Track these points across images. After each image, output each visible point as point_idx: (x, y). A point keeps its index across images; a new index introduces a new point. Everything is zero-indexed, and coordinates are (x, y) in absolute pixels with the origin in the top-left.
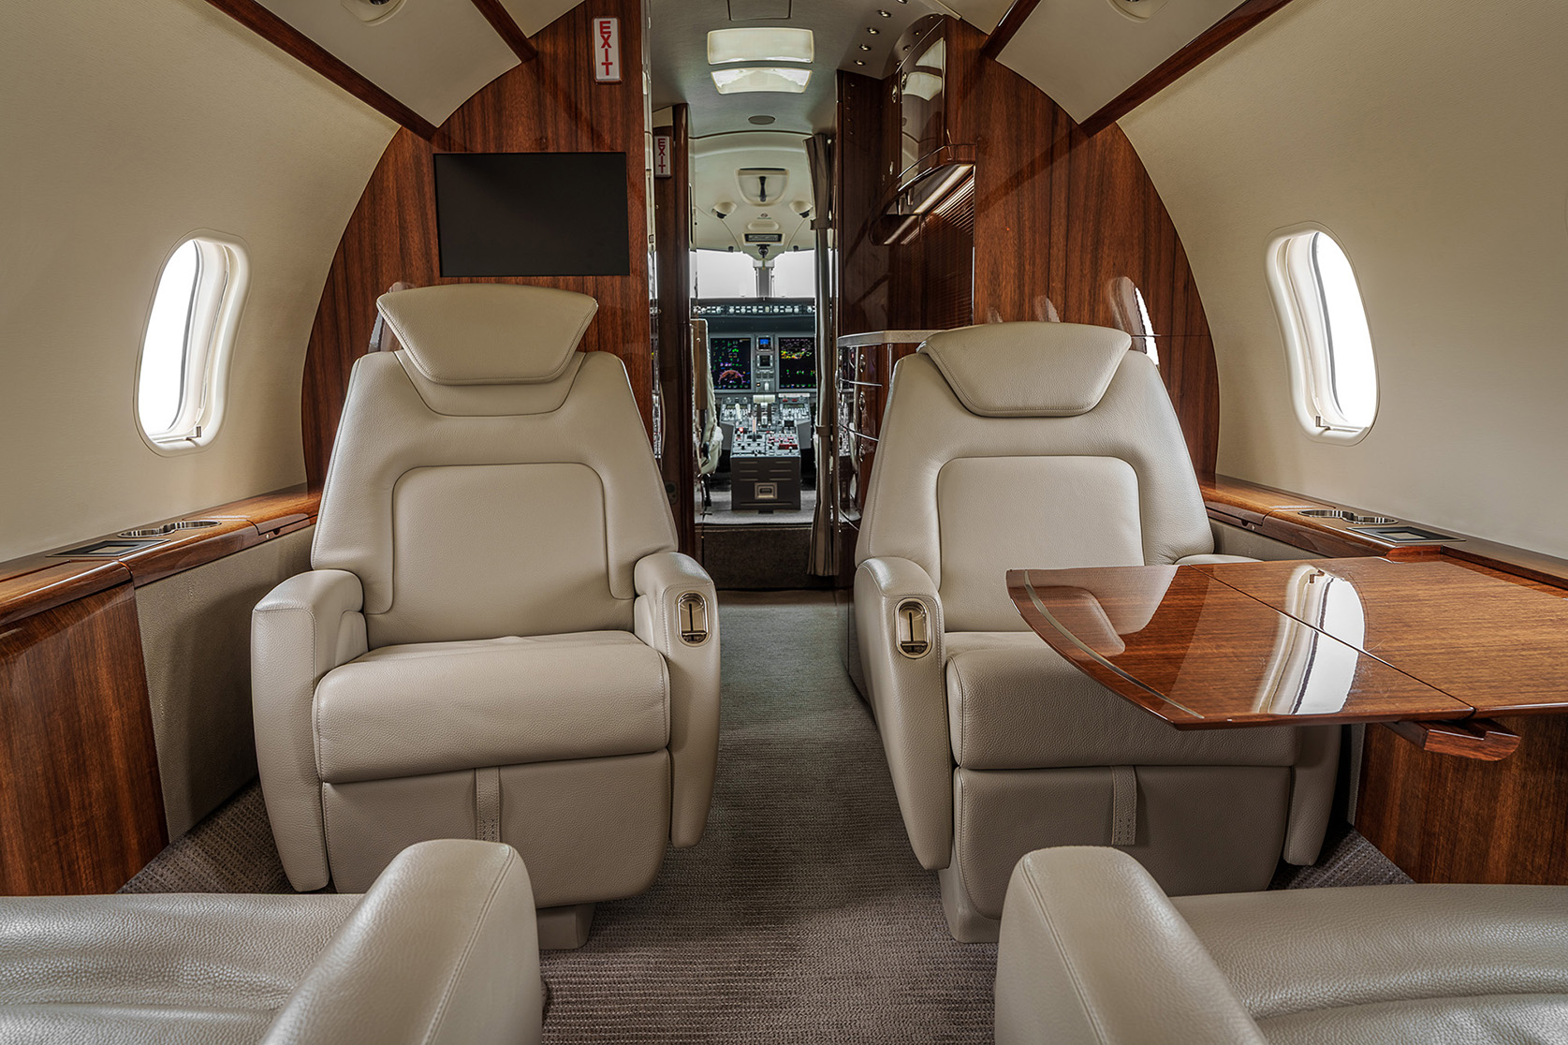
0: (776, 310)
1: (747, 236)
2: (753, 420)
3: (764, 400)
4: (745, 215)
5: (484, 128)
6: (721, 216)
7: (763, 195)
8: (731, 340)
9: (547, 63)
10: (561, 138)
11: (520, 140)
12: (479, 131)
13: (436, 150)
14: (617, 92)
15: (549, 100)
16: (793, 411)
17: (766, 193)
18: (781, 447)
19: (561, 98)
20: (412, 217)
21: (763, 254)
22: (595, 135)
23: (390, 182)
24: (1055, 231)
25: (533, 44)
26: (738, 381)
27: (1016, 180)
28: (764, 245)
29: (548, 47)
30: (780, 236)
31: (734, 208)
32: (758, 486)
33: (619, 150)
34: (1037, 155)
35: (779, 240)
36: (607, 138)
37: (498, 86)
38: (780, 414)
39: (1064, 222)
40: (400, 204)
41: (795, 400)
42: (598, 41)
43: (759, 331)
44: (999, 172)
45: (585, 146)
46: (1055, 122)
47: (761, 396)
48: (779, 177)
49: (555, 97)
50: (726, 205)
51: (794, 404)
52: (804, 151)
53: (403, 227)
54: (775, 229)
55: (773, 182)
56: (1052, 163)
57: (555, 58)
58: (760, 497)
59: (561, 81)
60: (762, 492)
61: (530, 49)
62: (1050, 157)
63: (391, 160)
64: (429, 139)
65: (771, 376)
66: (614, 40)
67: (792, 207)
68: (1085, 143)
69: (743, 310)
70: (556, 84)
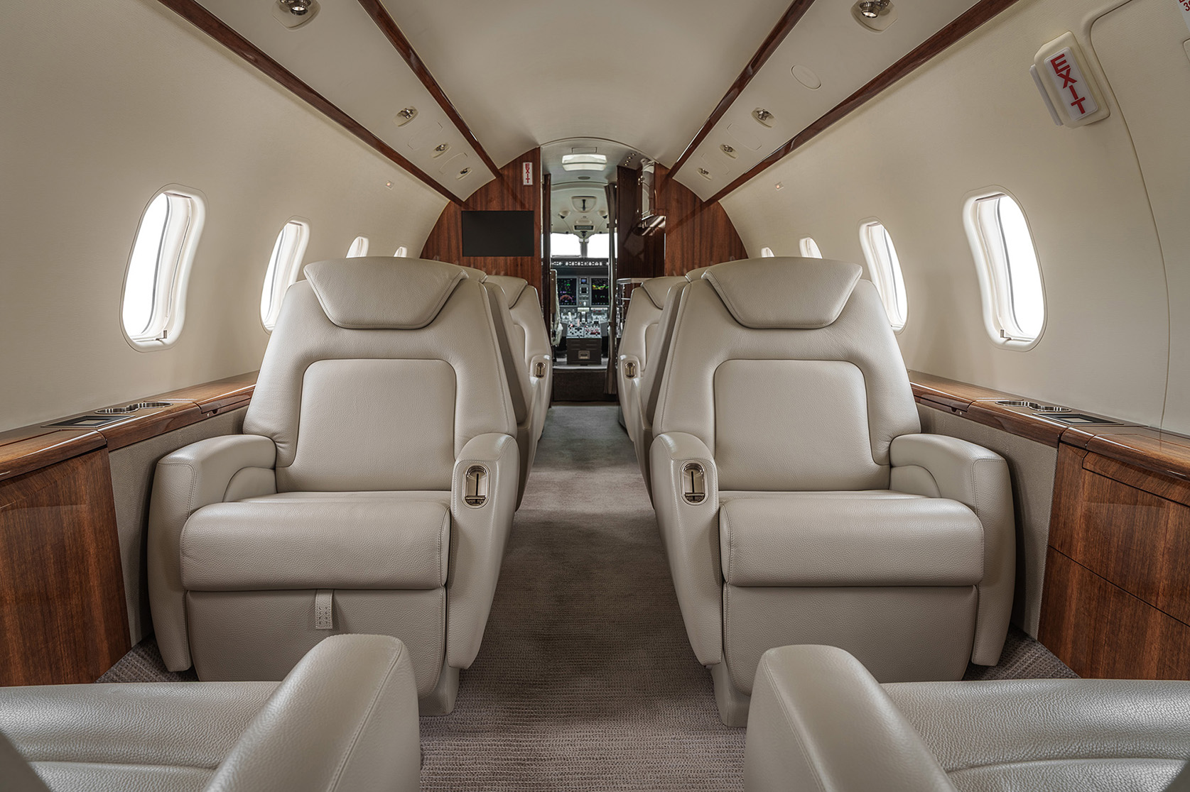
0: (590, 264)
1: (575, 227)
2: (578, 320)
3: (583, 310)
4: (575, 217)
5: (481, 201)
6: (563, 217)
7: (584, 208)
8: (566, 279)
9: (505, 178)
10: (510, 206)
11: (495, 206)
12: (479, 203)
13: (463, 210)
14: (531, 189)
15: (505, 192)
16: (599, 317)
17: (586, 206)
18: (592, 334)
19: (510, 191)
20: (453, 234)
21: (584, 235)
22: (522, 205)
23: (445, 222)
24: (696, 241)
25: (500, 171)
26: (570, 301)
27: (680, 223)
28: (584, 232)
29: (506, 173)
30: (592, 227)
31: (569, 213)
32: (580, 352)
33: (531, 210)
34: (689, 213)
35: (592, 229)
36: (527, 205)
37: (486, 187)
38: (592, 318)
39: (699, 238)
40: (448, 229)
41: (600, 311)
42: (525, 171)
43: (581, 275)
44: (675, 220)
45: (519, 209)
46: (695, 201)
47: (582, 309)
48: (592, 200)
49: (508, 191)
50: (566, 212)
51: (599, 313)
52: (603, 190)
53: (449, 238)
54: (590, 223)
55: (589, 203)
56: (694, 216)
57: (508, 176)
58: (582, 358)
59: (511, 185)
60: (582, 355)
61: (499, 173)
62: (693, 214)
63: (446, 213)
64: (460, 205)
65: (587, 298)
66: (531, 171)
67: (599, 213)
68: (706, 209)
69: (573, 264)
70: (508, 185)
